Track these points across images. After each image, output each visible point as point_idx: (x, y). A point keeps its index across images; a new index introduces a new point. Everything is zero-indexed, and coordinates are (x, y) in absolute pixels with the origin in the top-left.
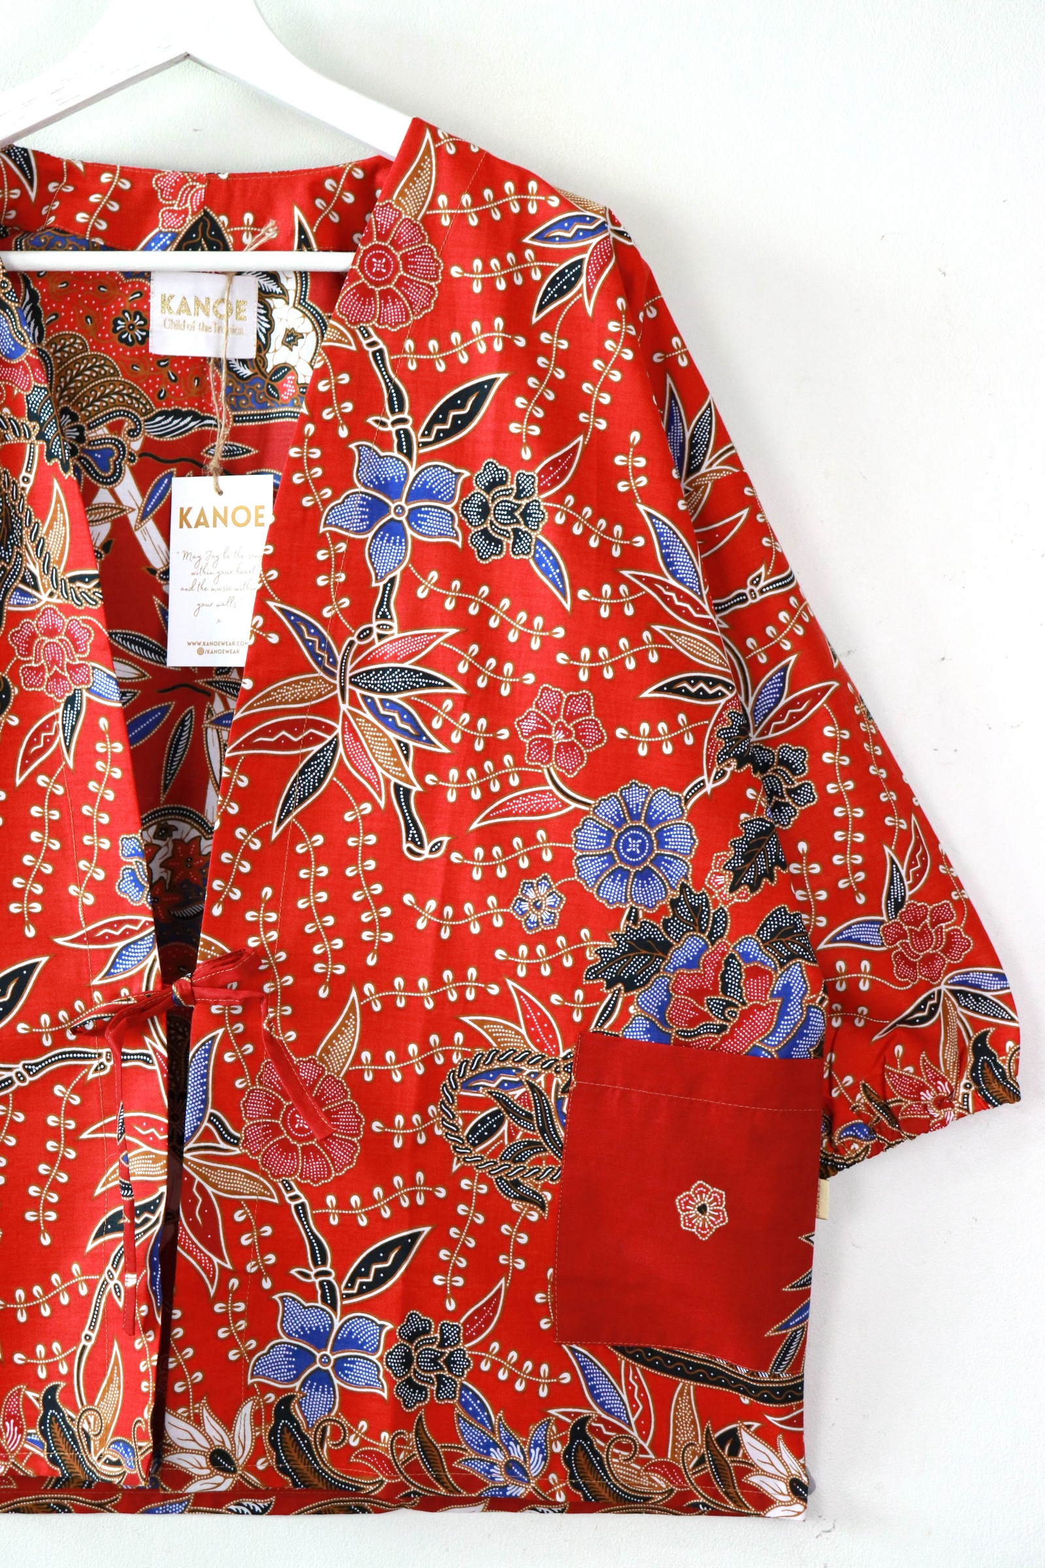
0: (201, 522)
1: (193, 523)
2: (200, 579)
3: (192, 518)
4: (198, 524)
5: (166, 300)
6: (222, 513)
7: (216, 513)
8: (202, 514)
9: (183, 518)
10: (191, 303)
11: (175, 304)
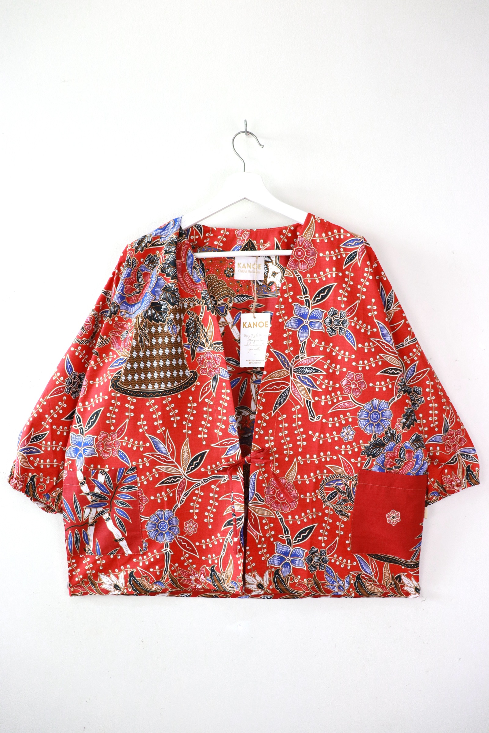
0: (250, 326)
1: (247, 326)
2: (249, 342)
3: (247, 325)
4: (249, 327)
5: (239, 264)
6: (256, 324)
7: (254, 324)
8: (250, 324)
9: (244, 325)
10: (246, 265)
11: (241, 266)
